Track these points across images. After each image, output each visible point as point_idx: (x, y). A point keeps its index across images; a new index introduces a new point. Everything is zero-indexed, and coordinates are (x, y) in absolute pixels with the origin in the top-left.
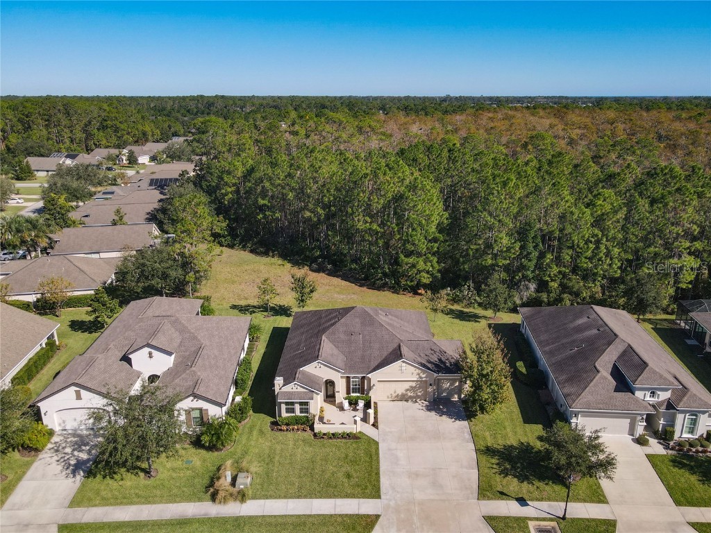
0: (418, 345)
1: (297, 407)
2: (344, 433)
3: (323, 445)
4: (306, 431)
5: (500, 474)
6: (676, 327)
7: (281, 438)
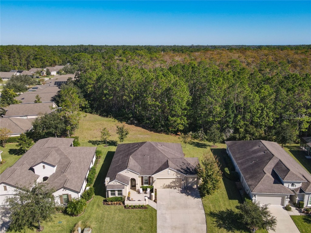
0: (177, 161)
1: (117, 193)
2: (140, 205)
3: (129, 212)
4: (121, 204)
5: (217, 227)
6: (300, 150)
7: (108, 208)
